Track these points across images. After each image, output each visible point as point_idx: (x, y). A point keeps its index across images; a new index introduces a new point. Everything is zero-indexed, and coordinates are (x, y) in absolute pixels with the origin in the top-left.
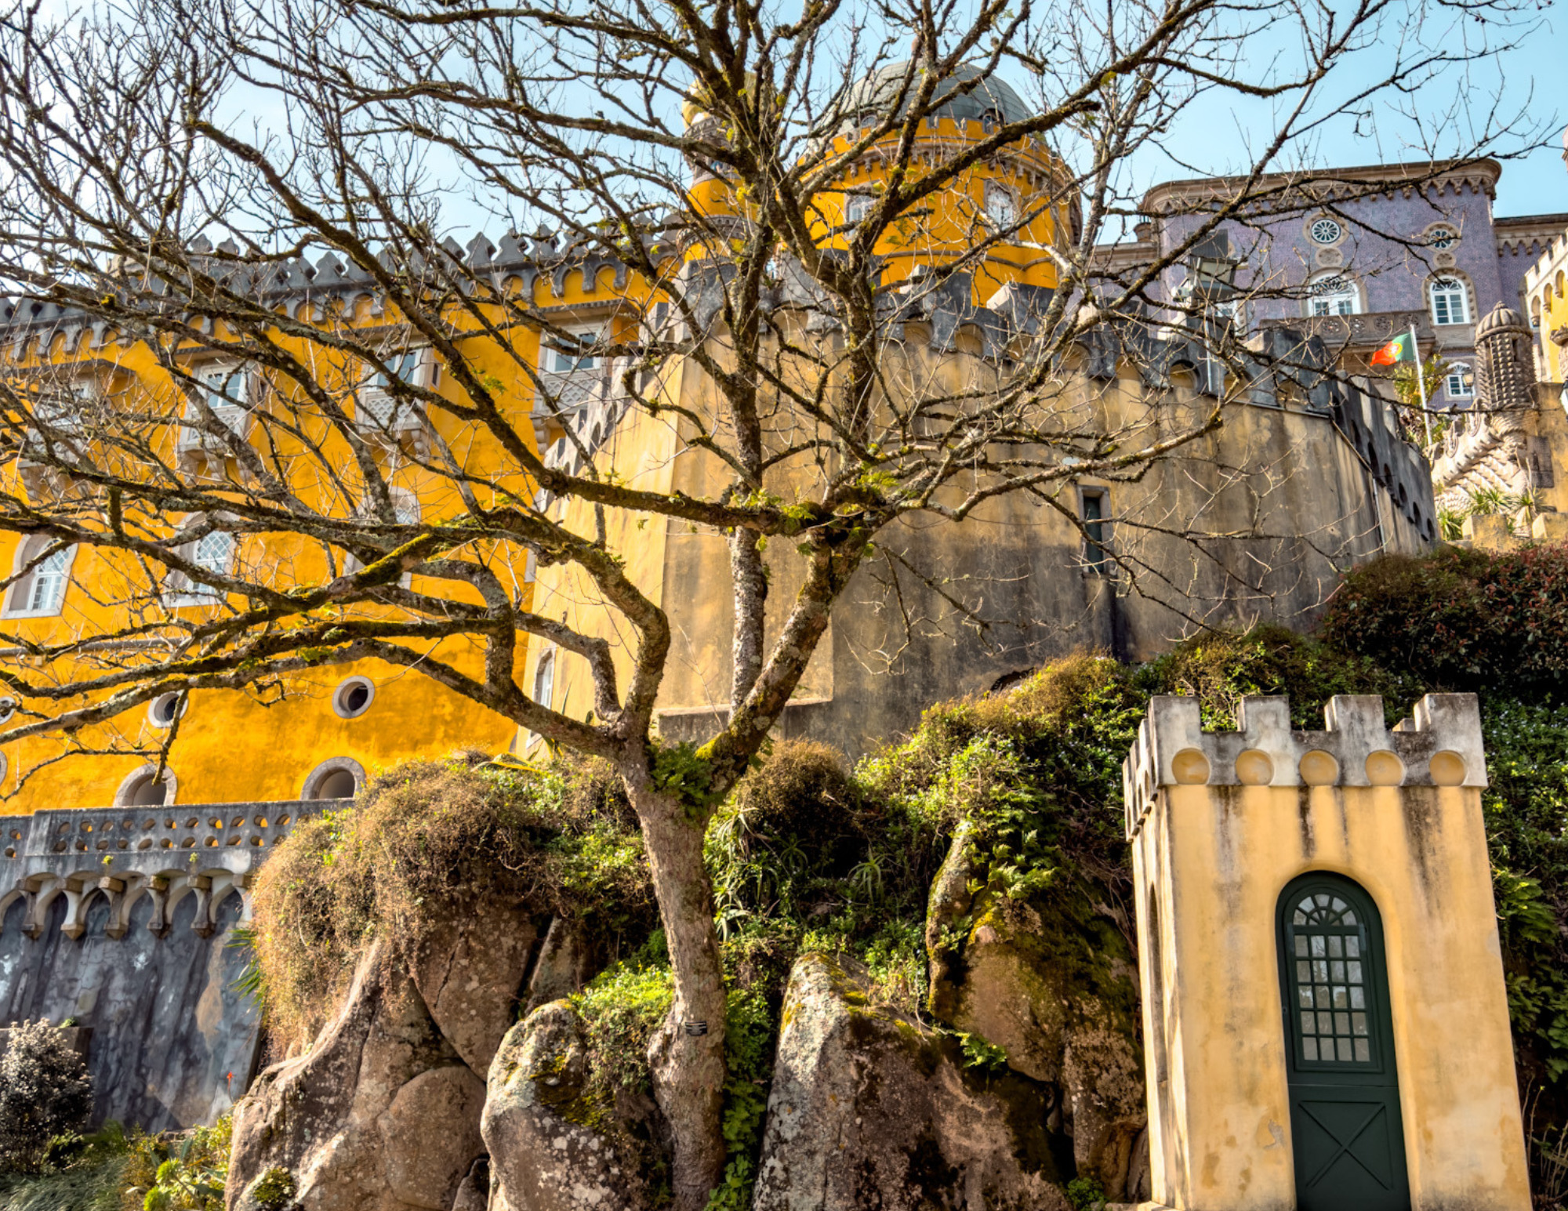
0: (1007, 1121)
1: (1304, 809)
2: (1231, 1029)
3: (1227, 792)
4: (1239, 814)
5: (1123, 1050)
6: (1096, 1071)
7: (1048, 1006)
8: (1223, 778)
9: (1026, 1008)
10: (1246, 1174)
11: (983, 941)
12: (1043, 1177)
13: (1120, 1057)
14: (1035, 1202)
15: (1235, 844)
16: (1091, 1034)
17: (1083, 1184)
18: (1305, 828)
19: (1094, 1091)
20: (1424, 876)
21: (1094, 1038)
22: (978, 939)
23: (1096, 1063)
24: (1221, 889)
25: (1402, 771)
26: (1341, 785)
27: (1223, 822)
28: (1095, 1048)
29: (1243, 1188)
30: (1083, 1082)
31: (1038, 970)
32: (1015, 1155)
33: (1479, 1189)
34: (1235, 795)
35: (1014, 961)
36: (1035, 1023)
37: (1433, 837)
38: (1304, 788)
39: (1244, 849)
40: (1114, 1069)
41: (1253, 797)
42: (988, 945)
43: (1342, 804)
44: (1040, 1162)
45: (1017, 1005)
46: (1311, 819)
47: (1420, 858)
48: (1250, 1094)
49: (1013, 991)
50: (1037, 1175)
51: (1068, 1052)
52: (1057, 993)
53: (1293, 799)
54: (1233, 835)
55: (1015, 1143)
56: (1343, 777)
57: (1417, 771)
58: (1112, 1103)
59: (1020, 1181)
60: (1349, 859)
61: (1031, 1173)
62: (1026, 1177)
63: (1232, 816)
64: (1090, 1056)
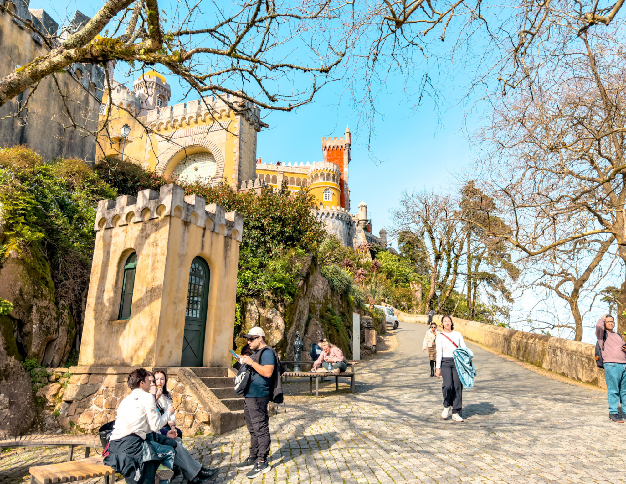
0: (2, 334)
1: (203, 236)
2: (174, 303)
3: (186, 223)
4: (188, 232)
5: (53, 309)
6: (44, 316)
7: (28, 289)
8: (187, 219)
9: (18, 288)
10: (171, 353)
11: (12, 256)
12: (15, 358)
13: (52, 312)
14: (12, 368)
15: (186, 241)
16: (44, 301)
17: (33, 361)
18: (203, 242)
19: (42, 324)
20: (225, 264)
21: (44, 303)
22: (10, 255)
23: (44, 313)
24: (180, 256)
25: (226, 232)
26: (213, 231)
27: (184, 233)
28: (44, 307)
29: (169, 357)
30: (39, 320)
31: (29, 273)
32: (5, 349)
33: (222, 357)
34: (188, 225)
35: (21, 267)
36: (21, 295)
37: (229, 253)
38: (204, 229)
39: (188, 244)
40: (49, 316)
41: (192, 227)
42: (13, 259)
43: (212, 237)
44: (14, 351)
45: (15, 286)
46: (205, 239)
47: (225, 258)
48: (176, 326)
49: (16, 280)
50: (13, 357)
51: (35, 308)
52: (34, 284)
53: (201, 231)
54: (186, 239)
55: (5, 344)
56: (214, 229)
57: (230, 233)
58: (48, 329)
59: (7, 359)
60: (211, 254)
61: (11, 356)
62: (9, 358)
63: (186, 232)
64: (43, 310)
